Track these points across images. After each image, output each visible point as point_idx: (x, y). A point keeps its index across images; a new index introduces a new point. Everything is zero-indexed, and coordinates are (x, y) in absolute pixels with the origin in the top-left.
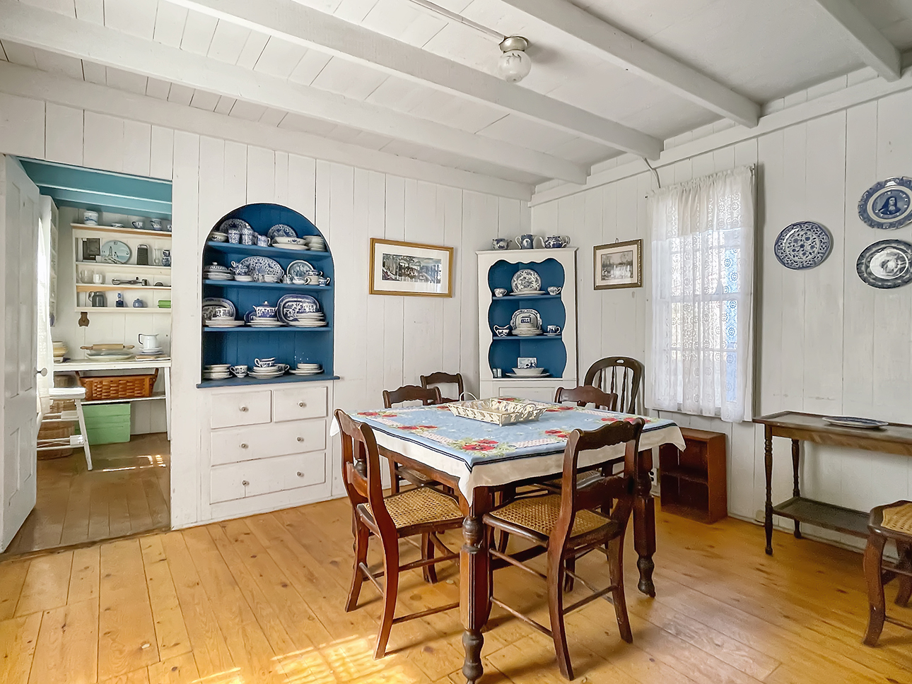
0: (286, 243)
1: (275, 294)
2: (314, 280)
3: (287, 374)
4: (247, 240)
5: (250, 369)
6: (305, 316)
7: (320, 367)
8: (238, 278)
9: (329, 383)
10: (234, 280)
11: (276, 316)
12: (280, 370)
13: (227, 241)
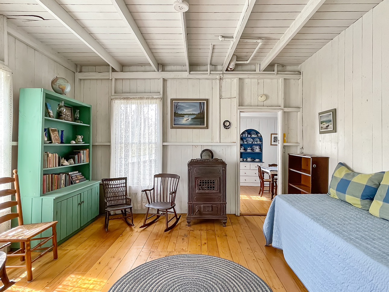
0: (253, 136)
1: (251, 146)
2: (259, 142)
3: (253, 161)
4: (246, 136)
5: (247, 159)
6: (257, 150)
7: (260, 160)
8: (245, 143)
9: (261, 163)
10: (244, 143)
11: (252, 150)
12: (252, 160)
13: (243, 136)
